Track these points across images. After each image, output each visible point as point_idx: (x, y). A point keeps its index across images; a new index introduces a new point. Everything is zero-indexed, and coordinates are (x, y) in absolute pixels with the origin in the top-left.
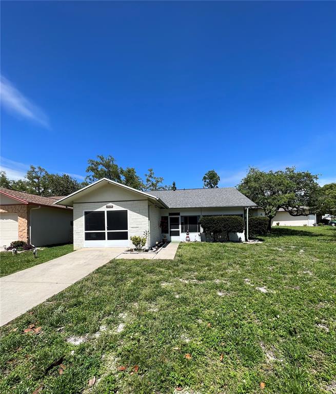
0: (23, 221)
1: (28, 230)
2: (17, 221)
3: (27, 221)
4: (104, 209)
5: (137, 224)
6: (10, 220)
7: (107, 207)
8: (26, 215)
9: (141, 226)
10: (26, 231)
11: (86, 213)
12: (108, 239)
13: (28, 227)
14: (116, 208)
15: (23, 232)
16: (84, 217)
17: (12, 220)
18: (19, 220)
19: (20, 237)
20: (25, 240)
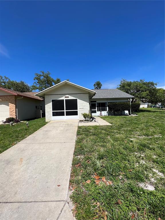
0: (12, 106)
1: (16, 111)
2: (9, 106)
3: (15, 106)
4: (63, 98)
5: (83, 107)
6: (3, 105)
7: (65, 97)
8: (14, 102)
9: (85, 107)
10: (15, 111)
11: (53, 101)
12: (66, 115)
13: (16, 110)
14: (71, 98)
15: (13, 112)
16: (52, 102)
17: (4, 105)
18: (10, 105)
19: (10, 115)
20: (14, 117)
